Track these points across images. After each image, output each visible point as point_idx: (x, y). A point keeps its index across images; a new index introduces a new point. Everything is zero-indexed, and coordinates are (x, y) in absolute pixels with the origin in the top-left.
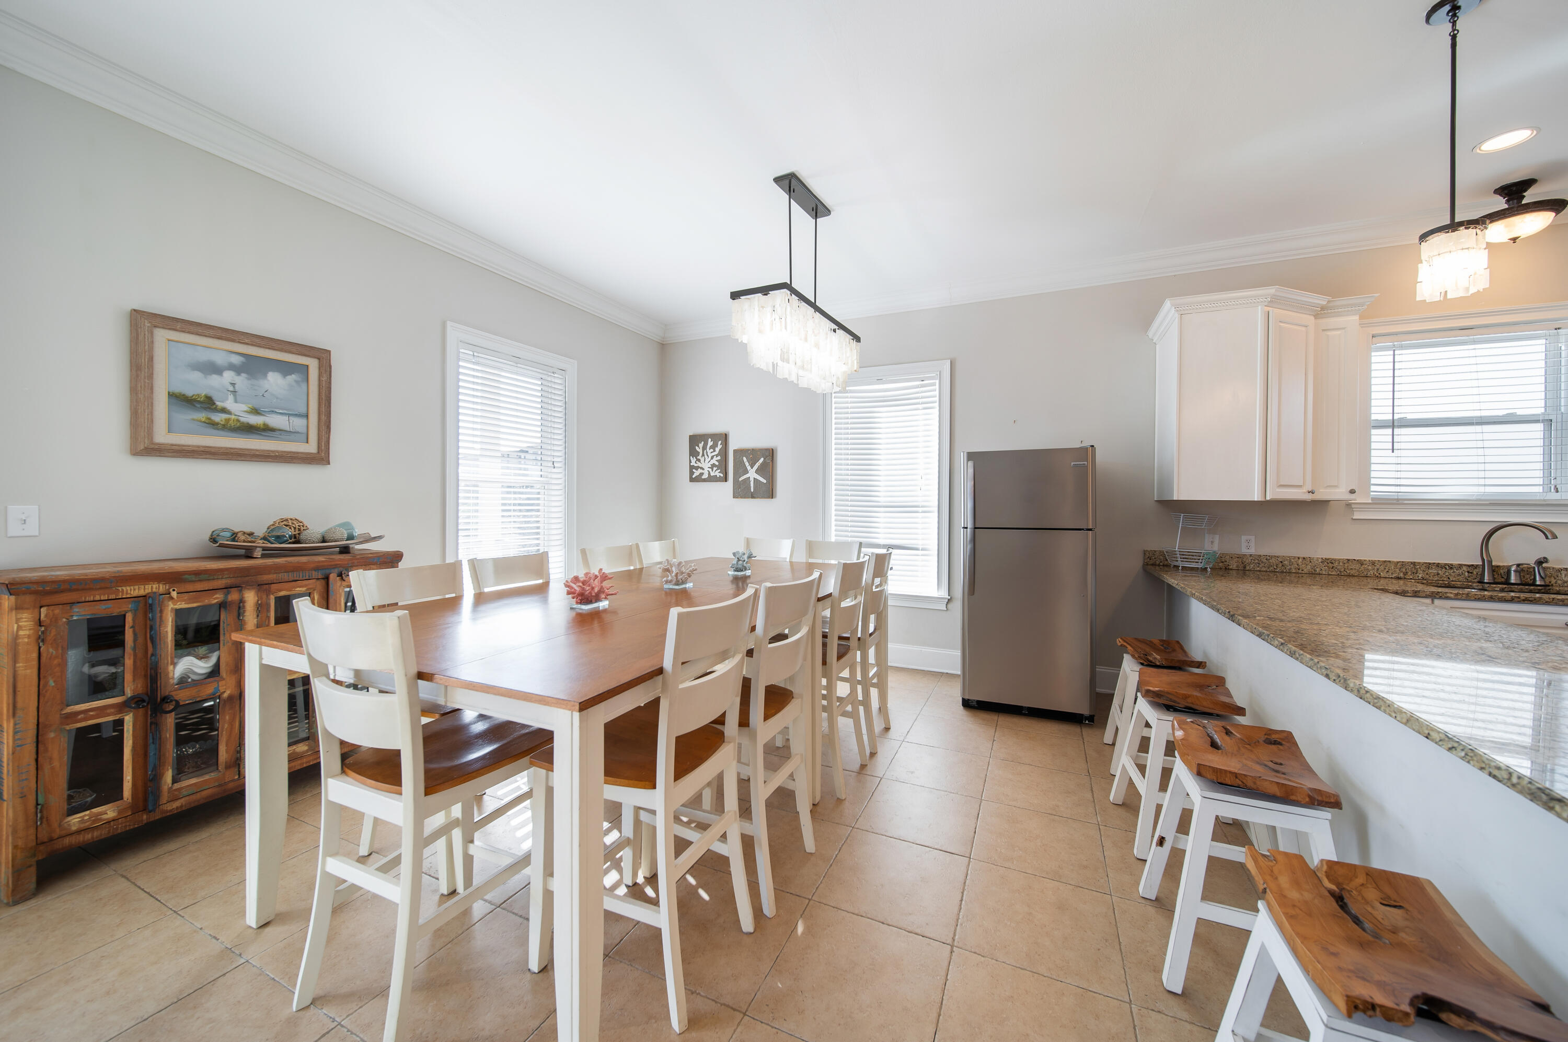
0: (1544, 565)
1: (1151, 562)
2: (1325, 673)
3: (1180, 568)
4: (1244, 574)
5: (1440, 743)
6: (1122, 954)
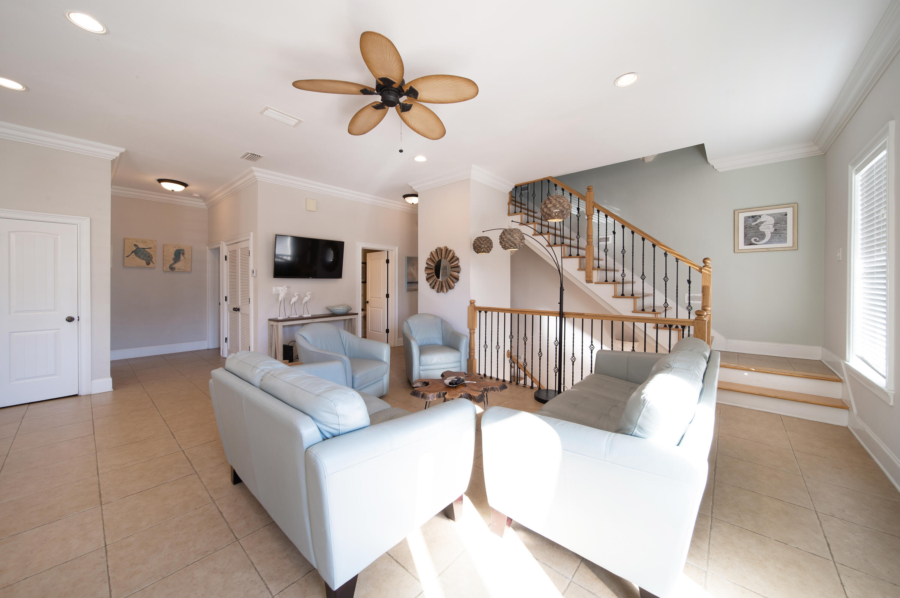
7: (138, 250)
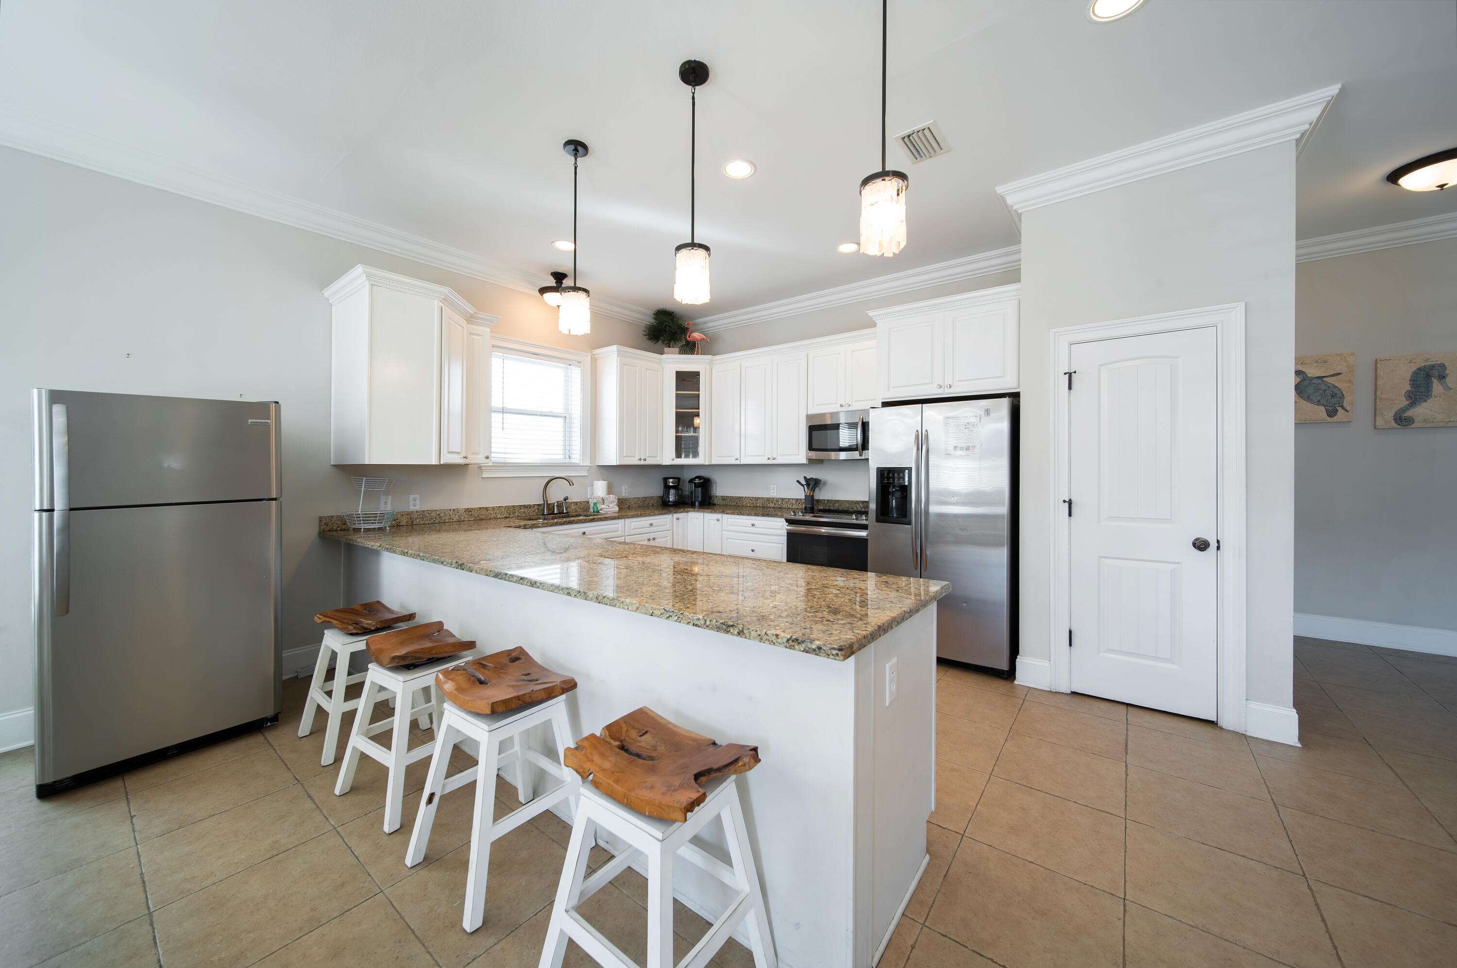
0: (567, 501)
1: (328, 528)
2: (566, 593)
3: (362, 530)
4: (412, 528)
5: (661, 616)
6: (419, 940)
7: (1307, 382)
